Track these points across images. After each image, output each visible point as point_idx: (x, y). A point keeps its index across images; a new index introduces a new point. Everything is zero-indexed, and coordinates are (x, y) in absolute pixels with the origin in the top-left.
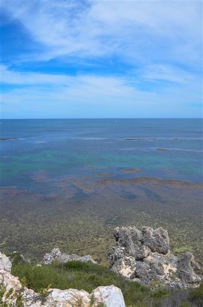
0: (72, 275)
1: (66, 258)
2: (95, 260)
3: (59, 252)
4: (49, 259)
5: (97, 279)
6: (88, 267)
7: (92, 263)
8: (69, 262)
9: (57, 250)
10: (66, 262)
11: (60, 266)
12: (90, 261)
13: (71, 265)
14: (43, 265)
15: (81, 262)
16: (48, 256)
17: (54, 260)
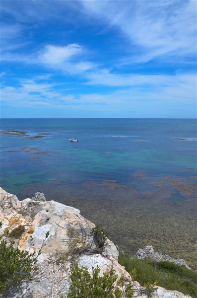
0: (165, 275)
1: (159, 257)
2: (190, 266)
3: (152, 250)
4: (142, 254)
5: (191, 286)
6: (181, 271)
7: (186, 267)
8: (162, 262)
9: (150, 248)
10: (158, 261)
11: (153, 264)
12: (184, 266)
13: (164, 265)
14: (136, 258)
15: (174, 265)
16: (141, 252)
17: (147, 256)
